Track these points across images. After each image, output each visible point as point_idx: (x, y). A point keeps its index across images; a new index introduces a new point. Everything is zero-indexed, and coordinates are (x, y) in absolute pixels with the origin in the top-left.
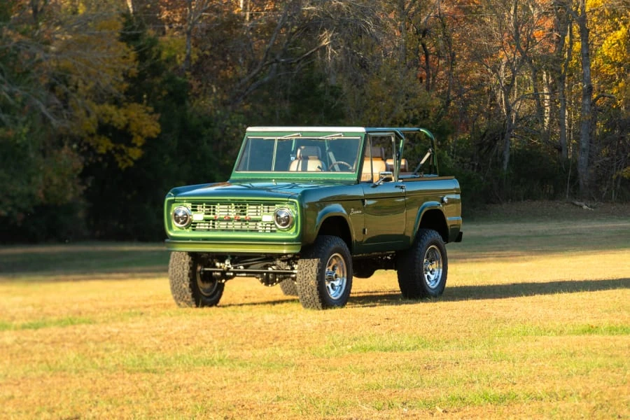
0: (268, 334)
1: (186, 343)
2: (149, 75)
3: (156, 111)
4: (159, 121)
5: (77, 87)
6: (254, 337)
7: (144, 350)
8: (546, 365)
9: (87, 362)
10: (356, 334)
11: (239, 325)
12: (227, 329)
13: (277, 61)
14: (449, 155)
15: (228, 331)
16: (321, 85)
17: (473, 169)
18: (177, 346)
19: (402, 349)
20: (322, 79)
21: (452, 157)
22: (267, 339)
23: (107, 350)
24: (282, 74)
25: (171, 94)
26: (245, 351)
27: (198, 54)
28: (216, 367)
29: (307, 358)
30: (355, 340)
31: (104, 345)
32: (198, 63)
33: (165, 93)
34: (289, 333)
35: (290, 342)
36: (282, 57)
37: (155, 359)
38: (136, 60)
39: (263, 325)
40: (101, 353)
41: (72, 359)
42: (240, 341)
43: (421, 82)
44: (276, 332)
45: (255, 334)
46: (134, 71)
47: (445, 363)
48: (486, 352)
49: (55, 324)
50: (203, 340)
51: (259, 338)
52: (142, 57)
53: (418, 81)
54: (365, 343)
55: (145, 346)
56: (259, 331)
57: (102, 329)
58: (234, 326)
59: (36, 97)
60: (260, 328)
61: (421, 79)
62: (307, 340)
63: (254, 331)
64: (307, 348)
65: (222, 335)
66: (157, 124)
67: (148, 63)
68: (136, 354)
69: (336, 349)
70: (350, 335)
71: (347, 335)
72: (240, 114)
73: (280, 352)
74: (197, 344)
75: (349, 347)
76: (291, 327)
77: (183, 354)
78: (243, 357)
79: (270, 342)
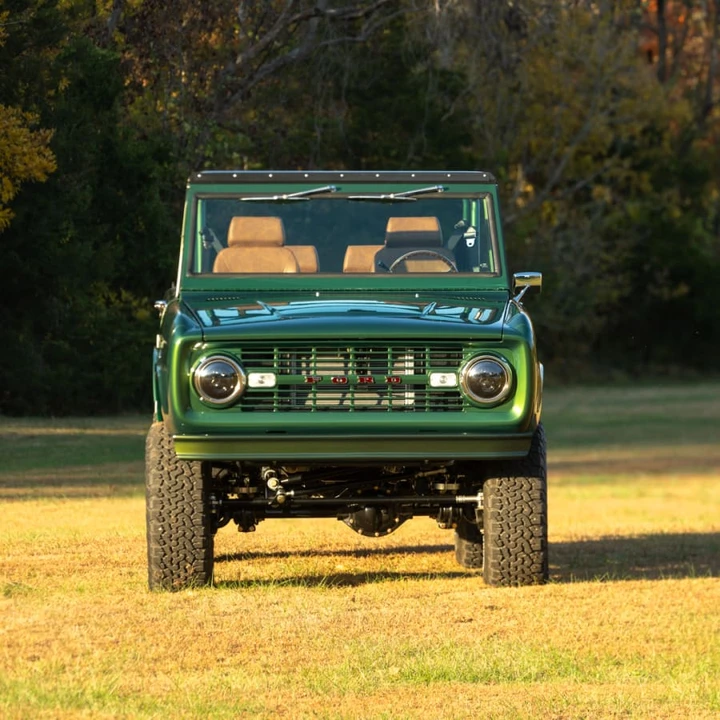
0: (217, 638)
1: (29, 654)
2: (30, 42)
3: (46, 122)
4: (52, 145)
6: (184, 645)
10: (414, 642)
11: (156, 615)
12: (126, 626)
13: (318, 13)
14: (705, 228)
16: (419, 68)
18: (9, 662)
19: (511, 678)
20: (423, 53)
21: (713, 234)
22: (212, 649)
24: (331, 41)
25: (79, 85)
26: (161, 677)
28: (86, 711)
29: (294, 694)
30: (411, 654)
33: (64, 84)
34: (265, 636)
35: (264, 657)
36: (331, 3)
39: (209, 617)
42: (153, 652)
43: (650, 60)
44: (236, 634)
45: (190, 638)
48: (697, 687)
50: (69, 651)
51: (195, 645)
53: (641, 61)
54: (429, 662)
56: (198, 629)
58: (143, 617)
60: (200, 624)
61: (650, 54)
62: (304, 652)
63: (187, 631)
65: (113, 639)
66: (48, 153)
67: (29, 15)
69: (363, 674)
70: (401, 643)
71: (394, 643)
72: (234, 130)
73: (236, 679)
74: (54, 659)
75: (394, 671)
76: (272, 623)
77: (20, 679)
78: (152, 689)
79: (219, 656)
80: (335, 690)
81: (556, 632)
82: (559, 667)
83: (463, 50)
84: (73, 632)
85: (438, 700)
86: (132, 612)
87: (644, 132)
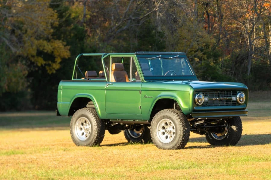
0: (114, 160)
1: (71, 164)
2: (64, 25)
3: (67, 45)
4: (70, 50)
5: (26, 31)
6: (107, 162)
7: (49, 168)
8: (256, 177)
9: (18, 174)
10: (160, 160)
11: (100, 155)
12: (93, 157)
13: (130, 19)
14: (219, 67)
15: (93, 158)
16: (154, 31)
17: (232, 75)
18: (66, 166)
19: (183, 168)
20: (155, 28)
21: (221, 69)
22: (113, 163)
23: (29, 168)
24: (133, 25)
25: (76, 35)
26: (101, 169)
27: (91, 15)
28: (85, 177)
29: (133, 173)
30: (159, 163)
31: (28, 165)
32: (90, 20)
33: (72, 35)
34: (125, 159)
35: (125, 164)
36: (133, 16)
37: (54, 173)
38: (57, 18)
39: (112, 155)
40: (26, 169)
41: (10, 172)
42: (99, 163)
43: (206, 30)
44: (118, 159)
45: (107, 160)
46: (57, 23)
47: (204, 176)
48: (226, 170)
49: (5, 154)
50: (80, 163)
51: (109, 162)
52: (61, 16)
53: (204, 30)
54: (164, 165)
55: (49, 166)
56: (109, 158)
57: (28, 157)
58: (97, 155)
59: (4, 36)
60: (110, 157)
61: (206, 28)
62: (134, 163)
63: (107, 158)
64: (133, 167)
65: (90, 160)
66: (69, 52)
67: (64, 19)
68: (44, 170)
69: (148, 168)
70: (157, 161)
71: (155, 160)
72: (111, 45)
73: (119, 169)
74: (76, 165)
75: (155, 167)
76: (126, 156)
77: (69, 170)
78: (100, 172)
79: (115, 164)
80: (142, 171)
81: (192, 158)
82: (193, 166)
83: (164, 27)
84: (81, 159)
85: (166, 173)
86: (94, 154)
87: (205, 46)
